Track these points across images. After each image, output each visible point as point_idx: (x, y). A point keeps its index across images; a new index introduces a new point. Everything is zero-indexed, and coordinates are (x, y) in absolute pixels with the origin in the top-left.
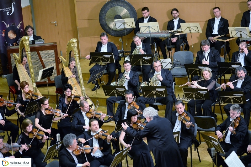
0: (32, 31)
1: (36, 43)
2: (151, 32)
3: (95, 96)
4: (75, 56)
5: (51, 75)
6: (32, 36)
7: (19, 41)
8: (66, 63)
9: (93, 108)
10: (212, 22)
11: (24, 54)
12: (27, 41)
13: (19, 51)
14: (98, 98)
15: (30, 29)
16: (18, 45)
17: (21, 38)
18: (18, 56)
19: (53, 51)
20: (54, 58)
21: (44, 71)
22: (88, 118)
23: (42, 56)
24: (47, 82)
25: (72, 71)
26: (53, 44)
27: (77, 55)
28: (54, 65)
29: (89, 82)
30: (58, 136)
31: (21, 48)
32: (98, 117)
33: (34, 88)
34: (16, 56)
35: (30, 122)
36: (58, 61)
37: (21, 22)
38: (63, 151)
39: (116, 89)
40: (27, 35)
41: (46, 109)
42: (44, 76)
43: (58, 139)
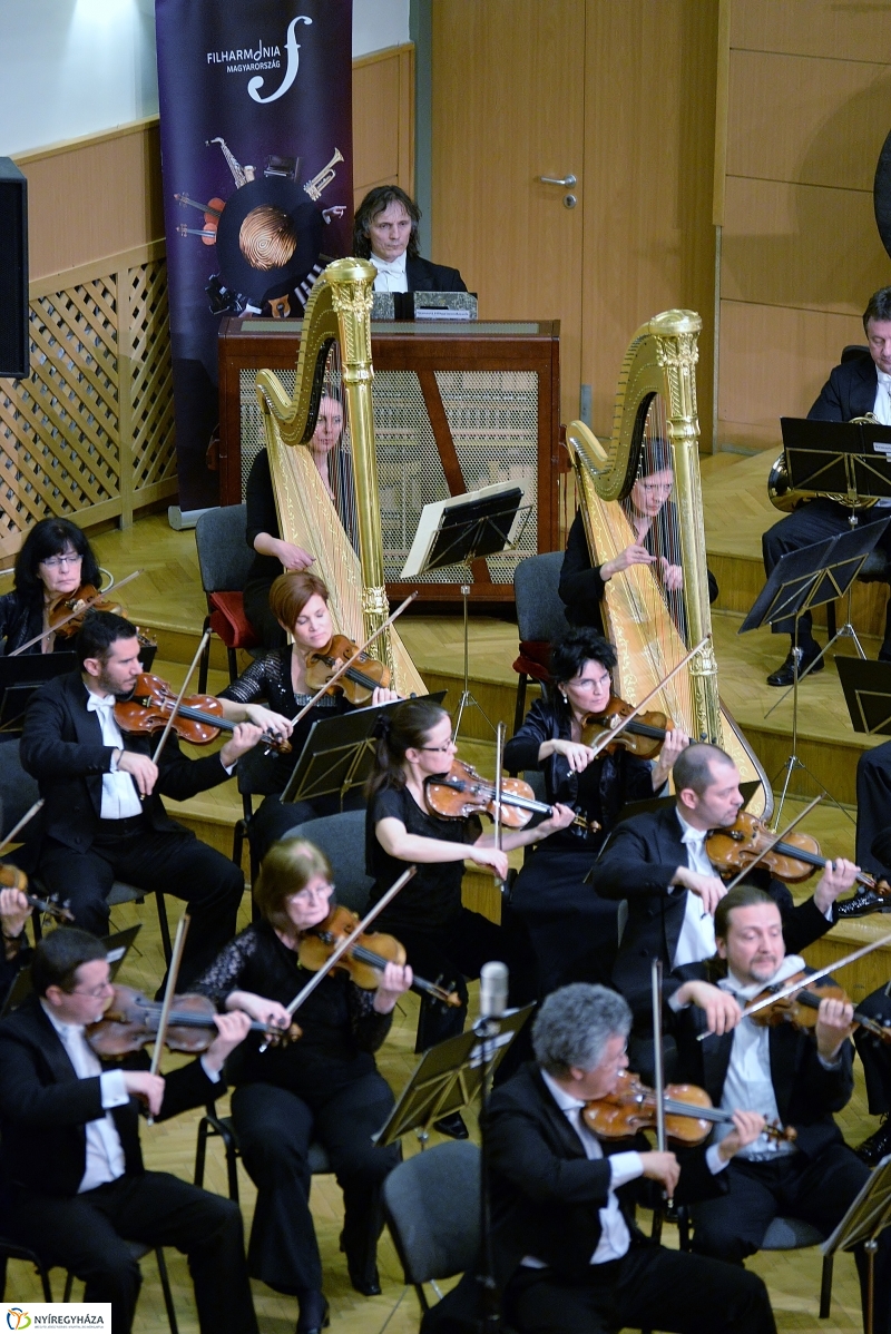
0: (407, 229)
1: (419, 313)
3: (780, 722)
4: (672, 432)
5: (495, 543)
6: (401, 264)
7: (310, 285)
8: (603, 477)
9: (759, 804)
11: (330, 378)
12: (359, 294)
13: (302, 358)
14: (802, 740)
15: (394, 213)
16: (297, 312)
17: (324, 267)
18: (289, 390)
19: (526, 382)
20: (527, 432)
21: (451, 515)
22: (715, 868)
23: (451, 405)
24: (465, 590)
25: (643, 531)
26: (534, 329)
27: (690, 430)
28: (523, 479)
29: (752, 623)
30: (495, 979)
31: (317, 336)
32: (786, 874)
33: (370, 621)
34: (273, 390)
35: (315, 864)
36: (554, 458)
37: (338, 157)
38: (515, 1088)
40: (364, 249)
41: (435, 779)
42: (447, 548)
43: (493, 1000)
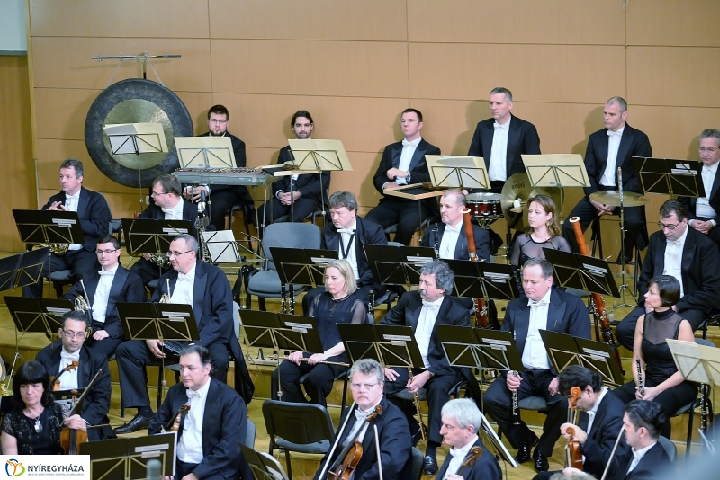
2: (212, 166)
10: (394, 152)
39: (46, 311)
